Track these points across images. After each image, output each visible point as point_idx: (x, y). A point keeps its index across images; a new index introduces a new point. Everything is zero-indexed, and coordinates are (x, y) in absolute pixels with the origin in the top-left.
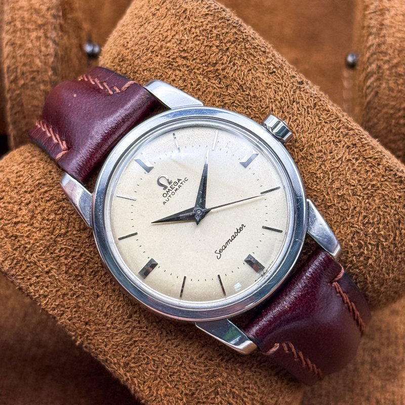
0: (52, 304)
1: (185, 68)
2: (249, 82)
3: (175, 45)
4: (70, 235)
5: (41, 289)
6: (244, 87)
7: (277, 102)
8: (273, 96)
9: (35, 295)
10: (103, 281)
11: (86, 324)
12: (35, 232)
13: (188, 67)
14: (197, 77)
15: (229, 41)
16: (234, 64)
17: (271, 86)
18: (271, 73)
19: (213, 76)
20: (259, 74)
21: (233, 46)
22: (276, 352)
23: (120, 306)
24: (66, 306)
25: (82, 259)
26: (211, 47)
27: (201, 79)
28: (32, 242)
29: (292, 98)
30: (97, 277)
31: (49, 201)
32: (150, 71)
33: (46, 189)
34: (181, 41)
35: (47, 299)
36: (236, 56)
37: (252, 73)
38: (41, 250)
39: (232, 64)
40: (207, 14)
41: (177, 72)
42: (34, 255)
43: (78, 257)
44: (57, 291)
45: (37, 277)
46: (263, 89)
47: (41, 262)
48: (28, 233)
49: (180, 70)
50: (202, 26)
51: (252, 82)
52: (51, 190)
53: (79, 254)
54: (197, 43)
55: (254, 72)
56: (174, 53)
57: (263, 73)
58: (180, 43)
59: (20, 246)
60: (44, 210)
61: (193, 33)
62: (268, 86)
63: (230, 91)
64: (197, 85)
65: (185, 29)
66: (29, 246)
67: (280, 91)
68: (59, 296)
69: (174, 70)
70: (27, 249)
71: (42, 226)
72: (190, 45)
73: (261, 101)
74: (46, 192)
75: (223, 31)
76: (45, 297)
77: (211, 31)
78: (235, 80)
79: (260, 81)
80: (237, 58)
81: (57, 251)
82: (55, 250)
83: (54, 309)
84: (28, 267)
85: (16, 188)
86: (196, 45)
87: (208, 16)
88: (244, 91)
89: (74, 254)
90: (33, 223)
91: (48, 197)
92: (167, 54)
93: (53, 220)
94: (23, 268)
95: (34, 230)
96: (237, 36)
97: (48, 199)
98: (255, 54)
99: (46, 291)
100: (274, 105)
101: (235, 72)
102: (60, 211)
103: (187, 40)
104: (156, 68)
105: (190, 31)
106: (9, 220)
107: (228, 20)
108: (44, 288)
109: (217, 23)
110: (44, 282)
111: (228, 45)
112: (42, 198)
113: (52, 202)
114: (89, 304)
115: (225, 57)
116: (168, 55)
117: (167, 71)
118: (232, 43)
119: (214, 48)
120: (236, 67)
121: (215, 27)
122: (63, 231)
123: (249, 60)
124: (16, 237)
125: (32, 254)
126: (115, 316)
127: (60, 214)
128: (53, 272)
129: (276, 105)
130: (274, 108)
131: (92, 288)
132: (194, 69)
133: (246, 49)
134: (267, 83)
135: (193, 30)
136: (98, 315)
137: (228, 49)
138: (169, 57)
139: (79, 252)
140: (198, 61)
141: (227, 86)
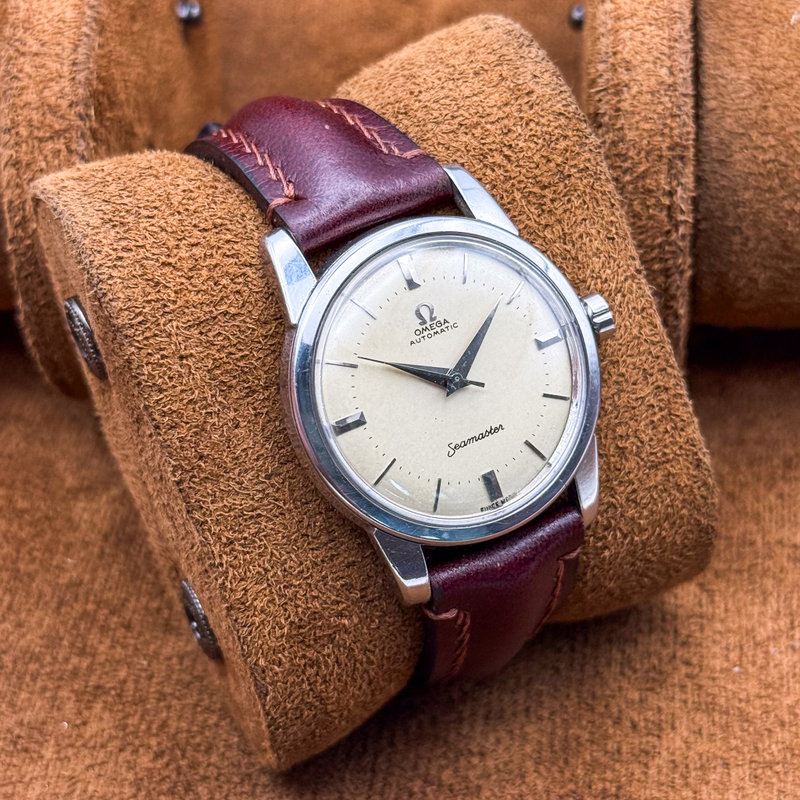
0: (165, 406)
1: (501, 171)
2: (577, 235)
3: (499, 132)
4: (240, 322)
5: (160, 377)
6: (568, 238)
7: (599, 281)
8: (597, 270)
9: (146, 382)
10: (254, 409)
11: (201, 457)
12: (190, 292)
13: (507, 171)
14: (513, 192)
15: (575, 166)
16: (569, 201)
17: (602, 255)
18: (609, 239)
19: (534, 201)
20: (593, 231)
21: (577, 175)
22: (447, 621)
23: (262, 455)
24: (185, 419)
25: (241, 364)
26: (549, 161)
27: (518, 198)
28: (179, 303)
29: (619, 285)
30: (250, 398)
31: (228, 256)
32: (448, 149)
33: (229, 237)
34: (509, 131)
35: (162, 396)
36: (576, 190)
37: (585, 225)
38: (189, 321)
39: (566, 198)
40: (561, 114)
41: (489, 172)
42: (175, 324)
43: (237, 356)
44: (182, 391)
45: (163, 357)
46: (590, 253)
47: (180, 339)
48: (179, 287)
49: (493, 170)
50: (548, 126)
51: (581, 237)
52: (237, 242)
53: (241, 354)
54: (532, 145)
55: (588, 226)
56: (494, 142)
57: (599, 232)
58: (506, 134)
59: (157, 300)
60: (215, 266)
61: (531, 130)
62: (597, 253)
63: (548, 234)
64: (509, 203)
65: (522, 118)
66: (172, 307)
67: (609, 268)
68: (182, 400)
69: (485, 166)
70: (167, 310)
71: (204, 288)
72: (521, 144)
73: (579, 268)
74: (228, 241)
75: (574, 149)
76: (161, 391)
77: (557, 139)
78: (560, 222)
79: (591, 241)
80: (576, 194)
81: (210, 334)
82: (210, 330)
83: (164, 414)
84: (156, 335)
85: (179, 213)
86: (530, 147)
87: (561, 117)
88: (565, 244)
89: (233, 350)
90: (192, 277)
91: (229, 250)
92: (482, 139)
93: (224, 287)
94: (148, 334)
95: (190, 287)
96: (588, 165)
97: (228, 253)
98: (601, 202)
99: (167, 384)
100: (593, 283)
101: (565, 211)
102: (240, 280)
103: (520, 135)
104: (458, 150)
105: (527, 124)
106: (154, 254)
107: (587, 138)
108: (166, 377)
109: (570, 133)
110: (170, 369)
111: (573, 170)
112: (219, 248)
113: (232, 260)
114: (220, 432)
115: (561, 185)
116: (483, 141)
117: (474, 162)
118: (578, 172)
119: (552, 165)
120: (569, 206)
121: (566, 137)
122: (233, 310)
123: (591, 206)
124: (157, 284)
125: (170, 321)
126: (247, 466)
127: (239, 284)
128: (190, 362)
129: (596, 284)
130: (592, 287)
131: (236, 410)
132: (514, 178)
133: (592, 187)
134: (598, 249)
135: (532, 125)
136: (225, 454)
137: (569, 176)
138: (484, 144)
139: (241, 350)
140: (524, 171)
141: (547, 226)
